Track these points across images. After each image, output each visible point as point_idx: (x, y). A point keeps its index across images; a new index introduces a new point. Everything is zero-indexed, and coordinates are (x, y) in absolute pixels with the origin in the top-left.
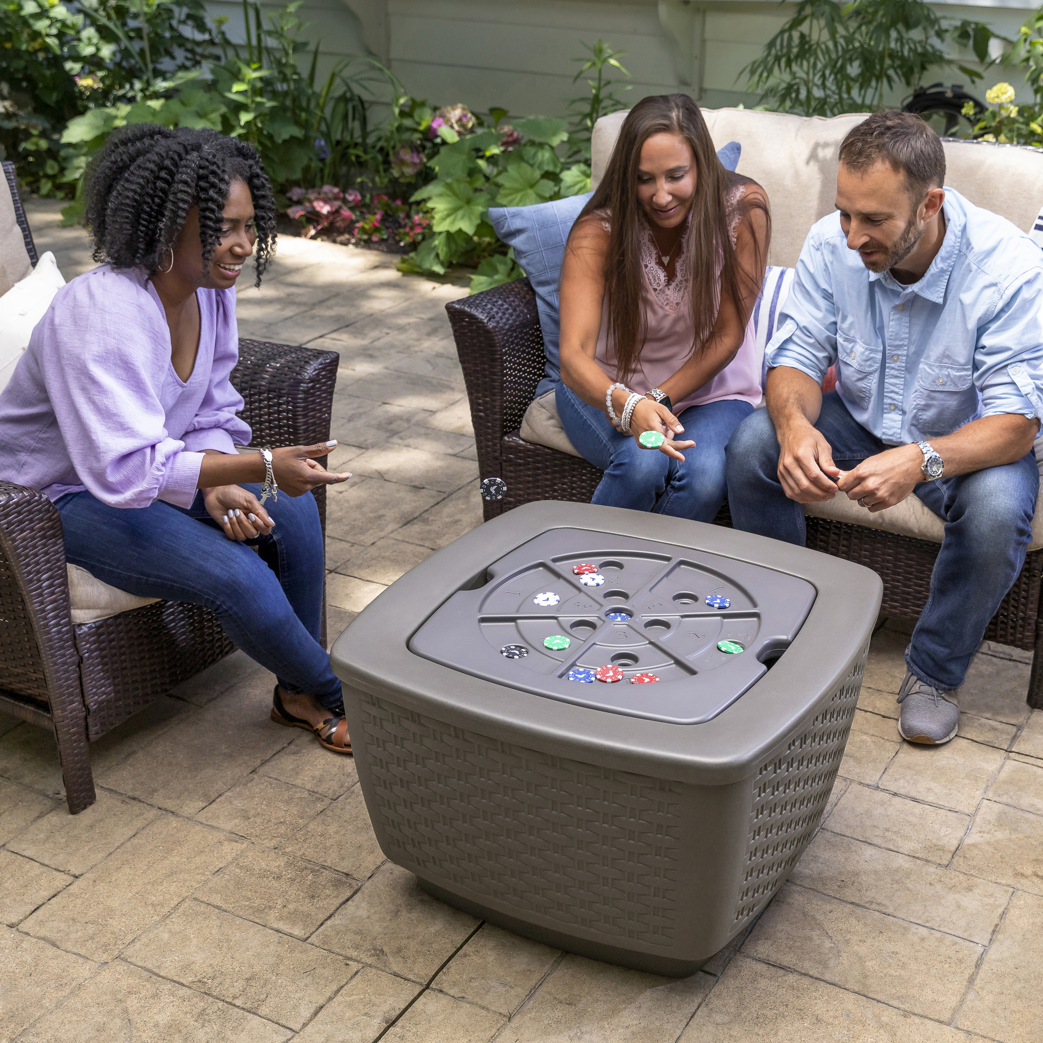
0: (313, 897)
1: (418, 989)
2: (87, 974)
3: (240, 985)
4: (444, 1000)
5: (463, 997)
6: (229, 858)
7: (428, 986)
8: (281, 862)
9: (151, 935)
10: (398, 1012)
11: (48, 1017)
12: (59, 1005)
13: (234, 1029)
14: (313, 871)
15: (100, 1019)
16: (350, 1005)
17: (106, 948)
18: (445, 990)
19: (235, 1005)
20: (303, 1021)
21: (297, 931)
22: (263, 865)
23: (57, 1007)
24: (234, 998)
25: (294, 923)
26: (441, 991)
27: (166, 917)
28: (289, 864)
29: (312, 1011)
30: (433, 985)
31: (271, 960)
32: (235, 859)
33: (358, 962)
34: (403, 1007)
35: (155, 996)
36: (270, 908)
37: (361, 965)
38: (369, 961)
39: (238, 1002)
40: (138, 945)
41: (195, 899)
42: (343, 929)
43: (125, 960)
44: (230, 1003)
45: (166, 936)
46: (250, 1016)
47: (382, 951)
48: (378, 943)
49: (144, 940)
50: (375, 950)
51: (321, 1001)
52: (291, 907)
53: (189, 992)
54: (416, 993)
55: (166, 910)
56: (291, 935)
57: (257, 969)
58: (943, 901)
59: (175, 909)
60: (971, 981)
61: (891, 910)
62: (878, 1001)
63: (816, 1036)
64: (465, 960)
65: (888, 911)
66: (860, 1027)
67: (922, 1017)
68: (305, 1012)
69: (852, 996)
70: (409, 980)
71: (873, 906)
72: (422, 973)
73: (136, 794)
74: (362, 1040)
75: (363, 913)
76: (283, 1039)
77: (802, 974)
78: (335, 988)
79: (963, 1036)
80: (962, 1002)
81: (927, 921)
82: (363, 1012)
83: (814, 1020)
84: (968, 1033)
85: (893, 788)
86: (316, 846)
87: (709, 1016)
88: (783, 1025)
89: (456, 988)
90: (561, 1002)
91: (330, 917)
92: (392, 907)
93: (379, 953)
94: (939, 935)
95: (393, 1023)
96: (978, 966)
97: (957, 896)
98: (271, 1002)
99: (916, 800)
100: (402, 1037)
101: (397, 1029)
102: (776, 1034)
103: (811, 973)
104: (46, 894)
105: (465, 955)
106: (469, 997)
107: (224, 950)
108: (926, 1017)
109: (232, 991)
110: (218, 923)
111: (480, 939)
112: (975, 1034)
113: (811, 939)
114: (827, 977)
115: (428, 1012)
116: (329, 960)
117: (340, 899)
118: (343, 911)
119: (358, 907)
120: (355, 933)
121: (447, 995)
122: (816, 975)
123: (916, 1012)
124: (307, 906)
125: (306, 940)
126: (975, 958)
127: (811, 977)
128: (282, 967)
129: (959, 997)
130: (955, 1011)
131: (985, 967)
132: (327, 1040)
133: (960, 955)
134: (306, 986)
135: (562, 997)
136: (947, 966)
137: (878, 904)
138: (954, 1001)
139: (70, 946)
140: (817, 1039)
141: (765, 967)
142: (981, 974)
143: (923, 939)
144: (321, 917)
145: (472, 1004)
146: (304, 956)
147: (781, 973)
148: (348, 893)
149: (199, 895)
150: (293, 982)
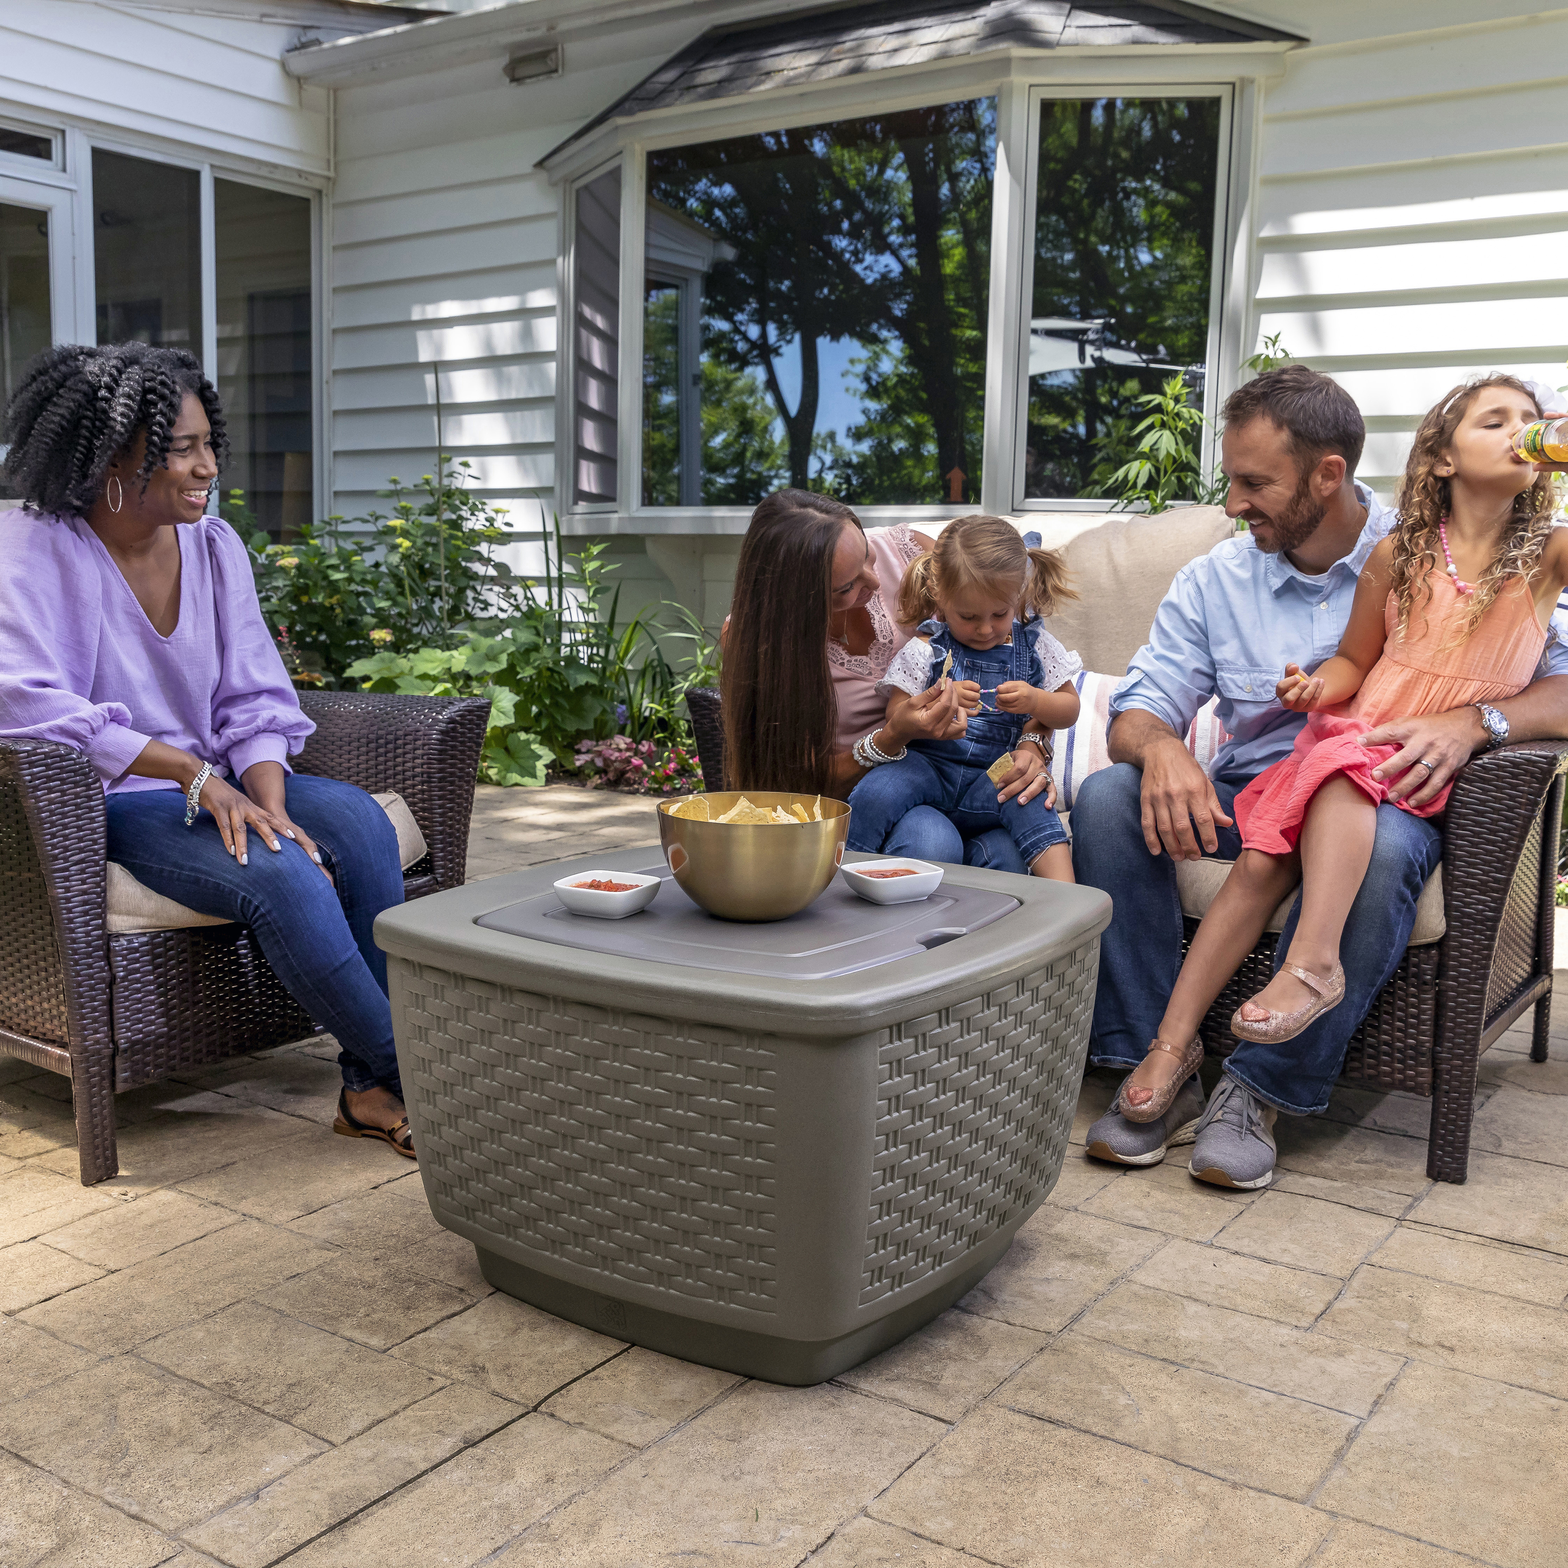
0: (409, 1308)
1: (521, 1410)
2: (81, 1365)
3: (276, 1391)
4: (553, 1424)
5: (581, 1424)
6: (314, 1265)
7: (535, 1409)
8: (379, 1272)
9: (181, 1333)
10: (484, 1433)
11: (10, 1406)
12: (30, 1394)
13: (251, 1436)
14: (417, 1283)
15: (77, 1412)
16: (421, 1421)
17: (117, 1342)
18: (557, 1414)
19: (263, 1412)
20: (350, 1433)
21: (375, 1342)
22: (355, 1273)
23: (27, 1396)
24: (265, 1403)
25: (374, 1333)
26: (552, 1415)
27: (208, 1316)
28: (387, 1275)
29: (366, 1424)
30: (543, 1408)
31: (329, 1367)
32: (319, 1266)
33: (447, 1378)
34: (494, 1428)
35: (161, 1394)
36: (348, 1315)
37: (449, 1382)
38: (461, 1377)
39: (268, 1409)
40: (160, 1341)
41: (254, 1302)
42: (438, 1342)
43: (138, 1356)
44: (258, 1409)
45: (200, 1335)
46: (278, 1423)
47: (483, 1368)
48: (480, 1361)
49: (171, 1336)
50: (474, 1366)
51: (382, 1414)
52: (376, 1317)
53: (207, 1393)
54: (516, 1415)
55: (210, 1310)
56: (365, 1345)
57: (306, 1375)
58: (1300, 1365)
59: (223, 1309)
60: (1339, 1455)
61: (1221, 1369)
62: (1194, 1469)
63: (1093, 1501)
64: (595, 1383)
65: (1216, 1371)
66: (1163, 1495)
67: (1260, 1491)
68: (356, 1424)
69: (1154, 1460)
70: (510, 1400)
71: (1195, 1364)
72: (531, 1393)
73: (220, 1200)
74: (425, 1459)
75: (470, 1328)
76: (316, 1451)
77: (1080, 1430)
78: (406, 1402)
79: (1323, 1517)
80: (1324, 1478)
81: (1275, 1386)
82: (435, 1429)
83: (1093, 1482)
84: (1333, 1514)
85: (1233, 1246)
86: (430, 1260)
87: (934, 1467)
88: (1044, 1485)
89: (574, 1413)
90: (720, 1438)
91: (425, 1330)
92: (511, 1325)
93: (478, 1370)
94: (1291, 1401)
95: (474, 1445)
96: (1350, 1438)
97: (1321, 1360)
98: (314, 1411)
99: (1265, 1260)
100: (481, 1460)
101: (478, 1451)
102: (1033, 1494)
103: (1094, 1430)
104: (66, 1285)
105: (596, 1378)
106: (590, 1424)
107: (271, 1353)
108: (1267, 1492)
109: (265, 1395)
110: (274, 1326)
111: (621, 1363)
112: (1343, 1516)
113: (1098, 1393)
114: (1118, 1435)
115: (527, 1436)
116: (407, 1373)
117: (444, 1313)
118: (444, 1325)
119: (465, 1323)
120: (453, 1348)
121: (560, 1419)
122: (1102, 1432)
123: (1252, 1484)
124: (398, 1317)
125: (385, 1351)
126: (1345, 1430)
127: (1094, 1435)
128: (341, 1376)
129: (1319, 1472)
130: (1312, 1488)
131: (1361, 1440)
132: (376, 1455)
133: (1323, 1425)
134: (368, 1397)
135: (722, 1433)
136: (1302, 1435)
137: (1202, 1362)
138: (1311, 1476)
139: (72, 1338)
140: (1095, 1505)
141: (1026, 1419)
142: (1355, 1448)
143: (1267, 1404)
144: (412, 1329)
145: (592, 1431)
146: (376, 1367)
147: (1049, 1426)
148: (457, 1308)
149: (260, 1299)
150: (352, 1391)
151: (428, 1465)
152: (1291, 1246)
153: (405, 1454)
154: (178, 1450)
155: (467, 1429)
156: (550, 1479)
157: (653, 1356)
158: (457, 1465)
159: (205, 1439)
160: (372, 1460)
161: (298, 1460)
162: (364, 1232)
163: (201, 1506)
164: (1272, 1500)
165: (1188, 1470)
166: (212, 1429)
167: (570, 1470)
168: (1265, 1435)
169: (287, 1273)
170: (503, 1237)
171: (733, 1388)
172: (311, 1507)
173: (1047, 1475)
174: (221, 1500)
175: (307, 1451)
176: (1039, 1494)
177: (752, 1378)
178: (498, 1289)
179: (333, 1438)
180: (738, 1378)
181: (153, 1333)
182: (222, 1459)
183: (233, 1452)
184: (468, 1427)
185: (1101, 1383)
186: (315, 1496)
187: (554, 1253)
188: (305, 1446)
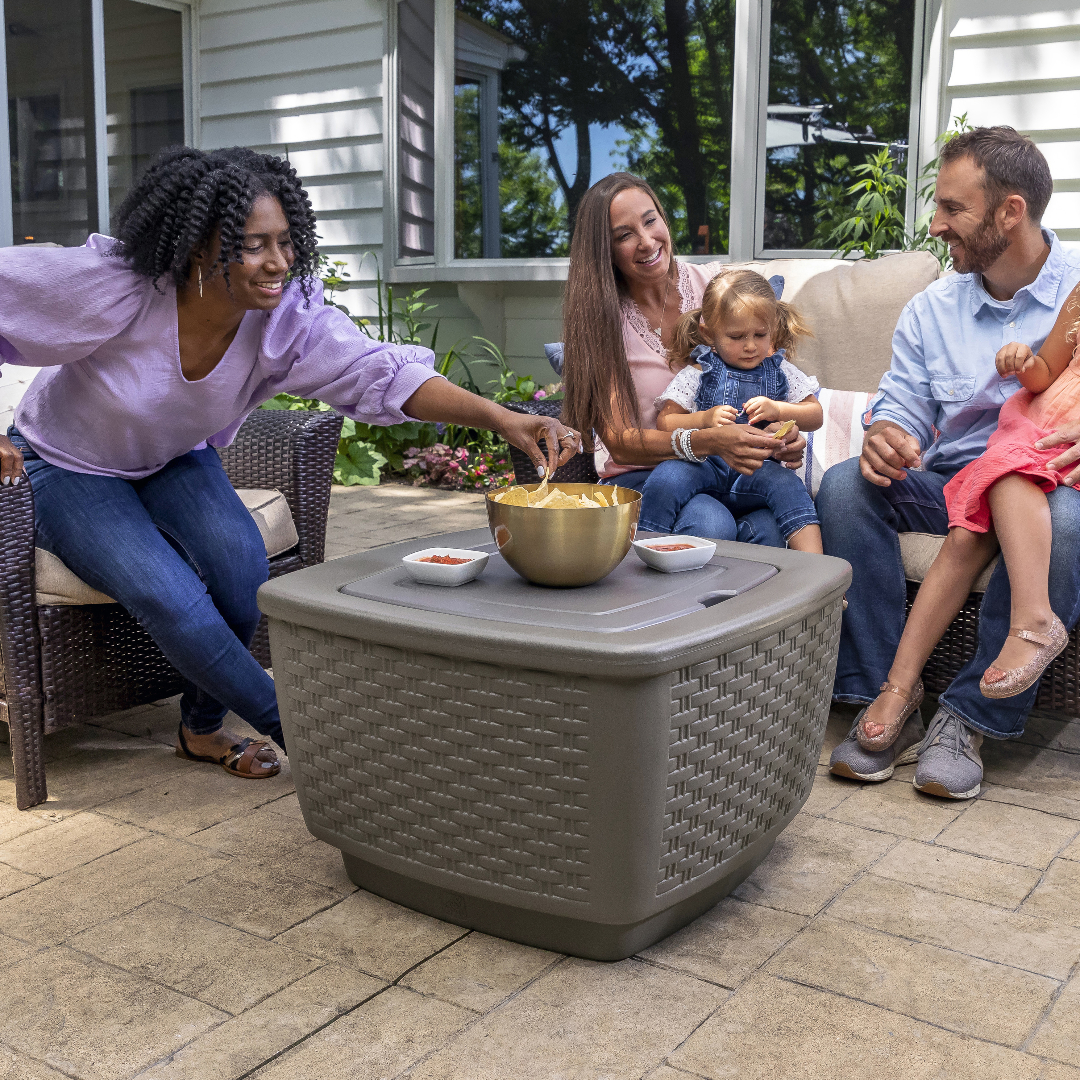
0: (289, 904)
1: (383, 985)
2: (23, 955)
3: (184, 972)
4: (410, 995)
5: (433, 994)
6: (210, 871)
7: (395, 983)
8: (264, 876)
9: (105, 927)
10: (355, 1003)
13: (165, 1009)
14: (295, 884)
15: (21, 993)
16: (303, 995)
17: (51, 935)
18: (413, 987)
19: (174, 990)
20: (245, 1005)
21: (262, 931)
22: (244, 877)
24: (175, 983)
25: (262, 925)
26: (409, 988)
27: (125, 914)
28: (270, 878)
29: (258, 998)
30: (401, 982)
31: (226, 953)
32: (215, 871)
33: (323, 959)
34: (363, 1000)
35: (90, 977)
36: (240, 911)
37: (324, 963)
38: (334, 959)
39: (178, 987)
40: (87, 934)
41: (162, 901)
42: (314, 931)
43: (69, 947)
44: (170, 988)
45: (120, 928)
46: (186, 999)
47: (351, 951)
48: (348, 945)
49: (96, 930)
50: (344, 949)
51: (270, 990)
52: (262, 911)
53: (127, 975)
54: (380, 988)
55: (127, 909)
56: (255, 934)
57: (208, 959)
58: (1010, 939)
59: (138, 908)
60: (1046, 1011)
61: (947, 943)
62: (929, 1024)
63: (849, 1050)
64: (443, 962)
65: (944, 945)
66: (906, 1045)
67: (983, 1040)
68: (250, 998)
69: (897, 1017)
70: (375, 977)
71: (926, 940)
72: (391, 971)
73: (132, 819)
74: (307, 1026)
75: (339, 919)
76: (218, 1021)
77: (836, 994)
78: (290, 979)
79: (1036, 1061)
80: (1034, 1030)
81: (991, 956)
82: (315, 1001)
83: (849, 1035)
84: (1043, 1058)
85: (952, 845)
86: (305, 865)
87: (720, 1025)
88: (809, 1038)
89: (427, 986)
90: (546, 1004)
91: (303, 921)
92: (373, 916)
93: (348, 953)
94: (1005, 968)
95: (347, 1013)
96: (1054, 998)
97: (1027, 935)
98: (216, 988)
99: (977, 856)
100: (353, 1026)
101: (350, 1018)
102: (801, 1046)
103: (848, 993)
104: (9, 890)
105: (444, 958)
106: (440, 995)
107: (178, 942)
108: (989, 1041)
109: (175, 976)
110: (180, 920)
111: (463, 946)
112: (1052, 1060)
113: (849, 964)
114: (867, 997)
115: (389, 1005)
116: (290, 956)
117: (318, 907)
118: (318, 917)
119: (335, 915)
120: (326, 935)
121: (415, 991)
122: (854, 995)
123: (976, 1035)
124: (280, 911)
125: (271, 939)
126: (1050, 990)
127: (848, 997)
128: (236, 959)
129: (1030, 1025)
130: (1025, 1037)
131: (1063, 999)
132: (268, 1023)
133: (1032, 987)
134: (259, 976)
135: (548, 1000)
136: (1015, 995)
137: (932, 938)
138: (1024, 1028)
139: (15, 933)
140: (851, 1053)
141: (791, 986)
142: (1058, 1005)
143: (985, 971)
144: (292, 921)
145: (442, 1000)
146: (264, 952)
147: (812, 991)
148: (328, 903)
149: (167, 898)
150: (245, 972)
151: (310, 1030)
152: (998, 844)
153: (291, 1022)
154: (106, 1022)
155: (341, 1000)
156: (410, 1040)
157: (488, 939)
158: (334, 1030)
159: (127, 1012)
160: (264, 1027)
161: (204, 1028)
162: (250, 843)
163: (126, 1067)
164: (993, 1047)
165: (925, 1024)
166: (133, 1004)
167: (426, 1032)
168: (986, 995)
169: (189, 878)
170: (366, 845)
171: (554, 964)
172: (216, 1066)
173: (811, 1030)
174: (142, 1061)
175: (211, 1021)
176: (806, 1046)
177: (569, 955)
178: (361, 888)
179: (232, 1010)
180: (558, 956)
181: (81, 928)
182: (142, 1028)
183: (151, 1023)
184: (342, 999)
185: (851, 956)
186: (219, 1057)
187: (408, 856)
188: (209, 1016)
